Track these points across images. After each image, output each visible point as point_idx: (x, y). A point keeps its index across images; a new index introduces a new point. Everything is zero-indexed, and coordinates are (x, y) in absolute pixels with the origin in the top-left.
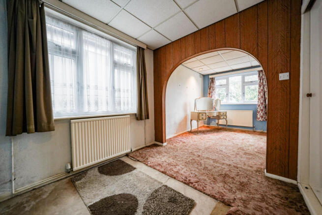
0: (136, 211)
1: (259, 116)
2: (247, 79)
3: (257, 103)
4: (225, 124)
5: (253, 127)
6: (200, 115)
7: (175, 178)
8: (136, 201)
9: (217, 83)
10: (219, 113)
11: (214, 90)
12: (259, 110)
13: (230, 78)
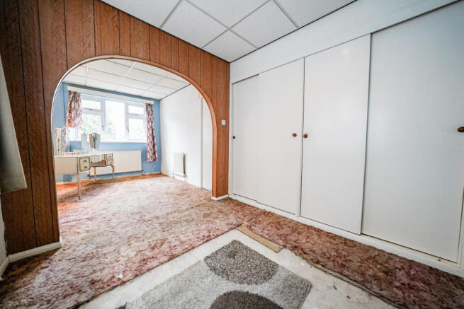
0: (247, 293)
1: (148, 157)
2: (132, 109)
3: (145, 141)
4: (111, 172)
5: (143, 170)
6: (82, 161)
7: (193, 248)
8: (228, 295)
9: (84, 103)
10: (105, 155)
11: (77, 115)
12: (148, 149)
13: (107, 102)
